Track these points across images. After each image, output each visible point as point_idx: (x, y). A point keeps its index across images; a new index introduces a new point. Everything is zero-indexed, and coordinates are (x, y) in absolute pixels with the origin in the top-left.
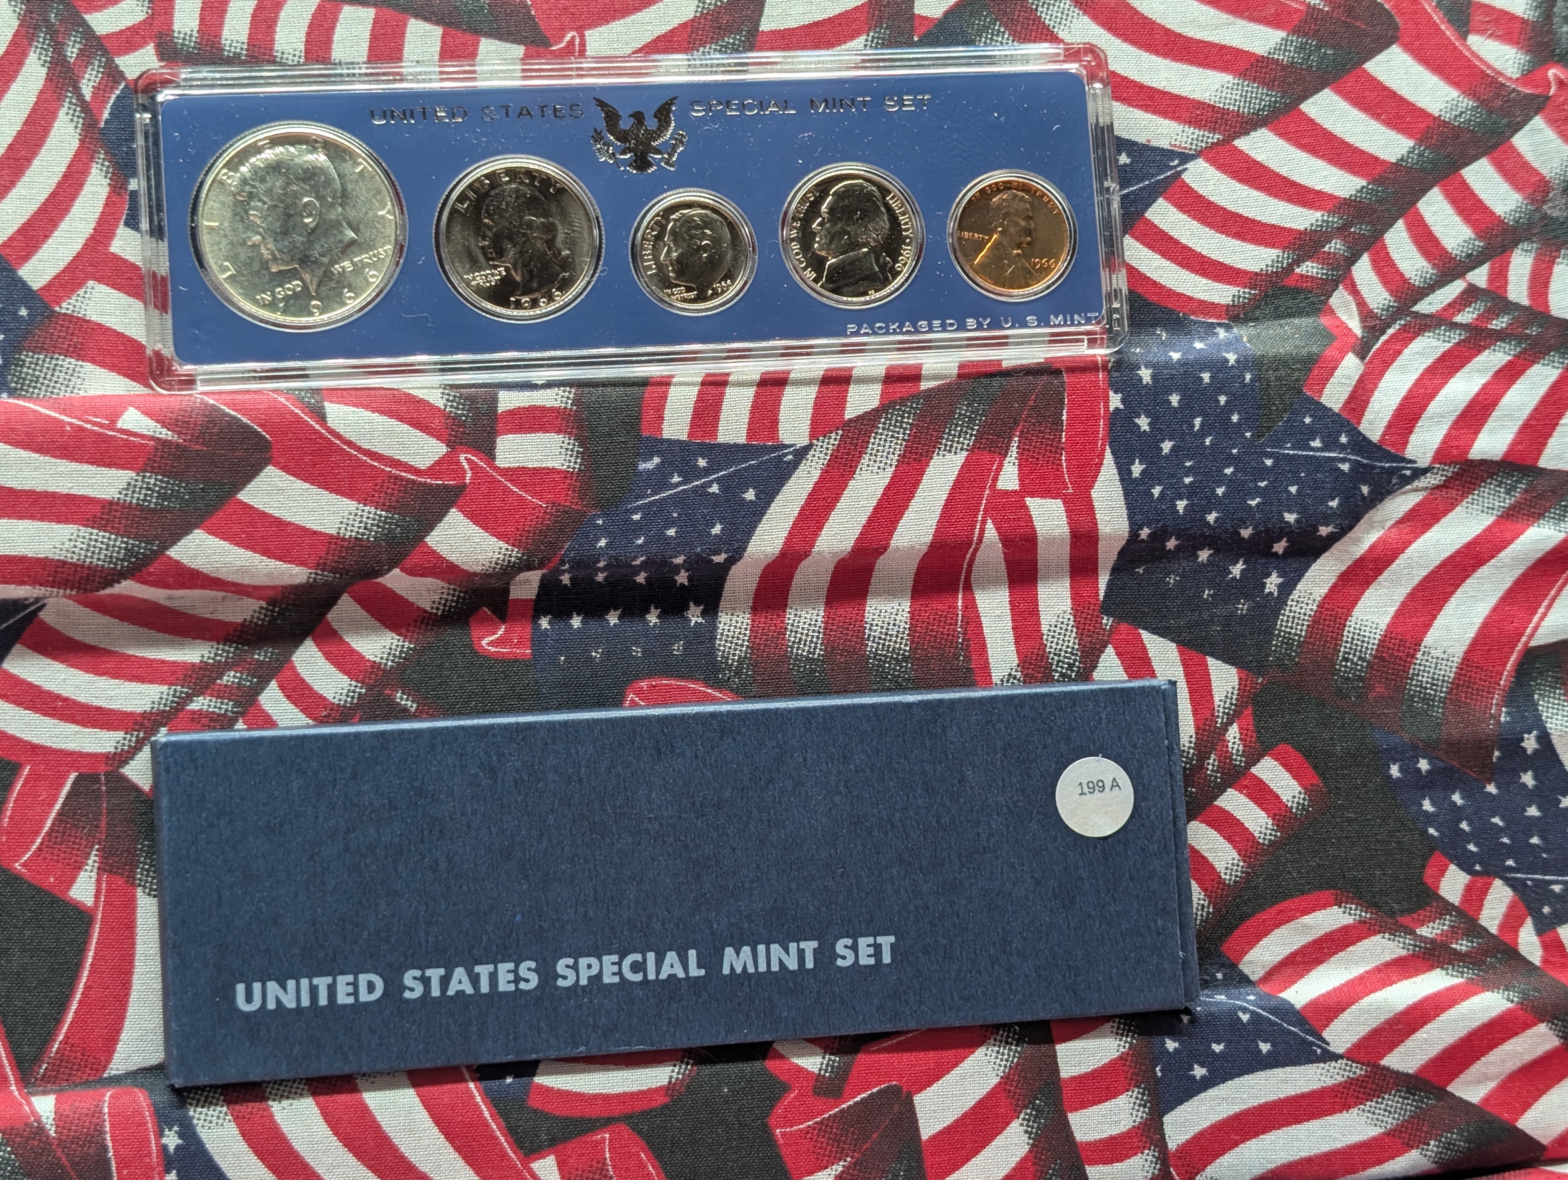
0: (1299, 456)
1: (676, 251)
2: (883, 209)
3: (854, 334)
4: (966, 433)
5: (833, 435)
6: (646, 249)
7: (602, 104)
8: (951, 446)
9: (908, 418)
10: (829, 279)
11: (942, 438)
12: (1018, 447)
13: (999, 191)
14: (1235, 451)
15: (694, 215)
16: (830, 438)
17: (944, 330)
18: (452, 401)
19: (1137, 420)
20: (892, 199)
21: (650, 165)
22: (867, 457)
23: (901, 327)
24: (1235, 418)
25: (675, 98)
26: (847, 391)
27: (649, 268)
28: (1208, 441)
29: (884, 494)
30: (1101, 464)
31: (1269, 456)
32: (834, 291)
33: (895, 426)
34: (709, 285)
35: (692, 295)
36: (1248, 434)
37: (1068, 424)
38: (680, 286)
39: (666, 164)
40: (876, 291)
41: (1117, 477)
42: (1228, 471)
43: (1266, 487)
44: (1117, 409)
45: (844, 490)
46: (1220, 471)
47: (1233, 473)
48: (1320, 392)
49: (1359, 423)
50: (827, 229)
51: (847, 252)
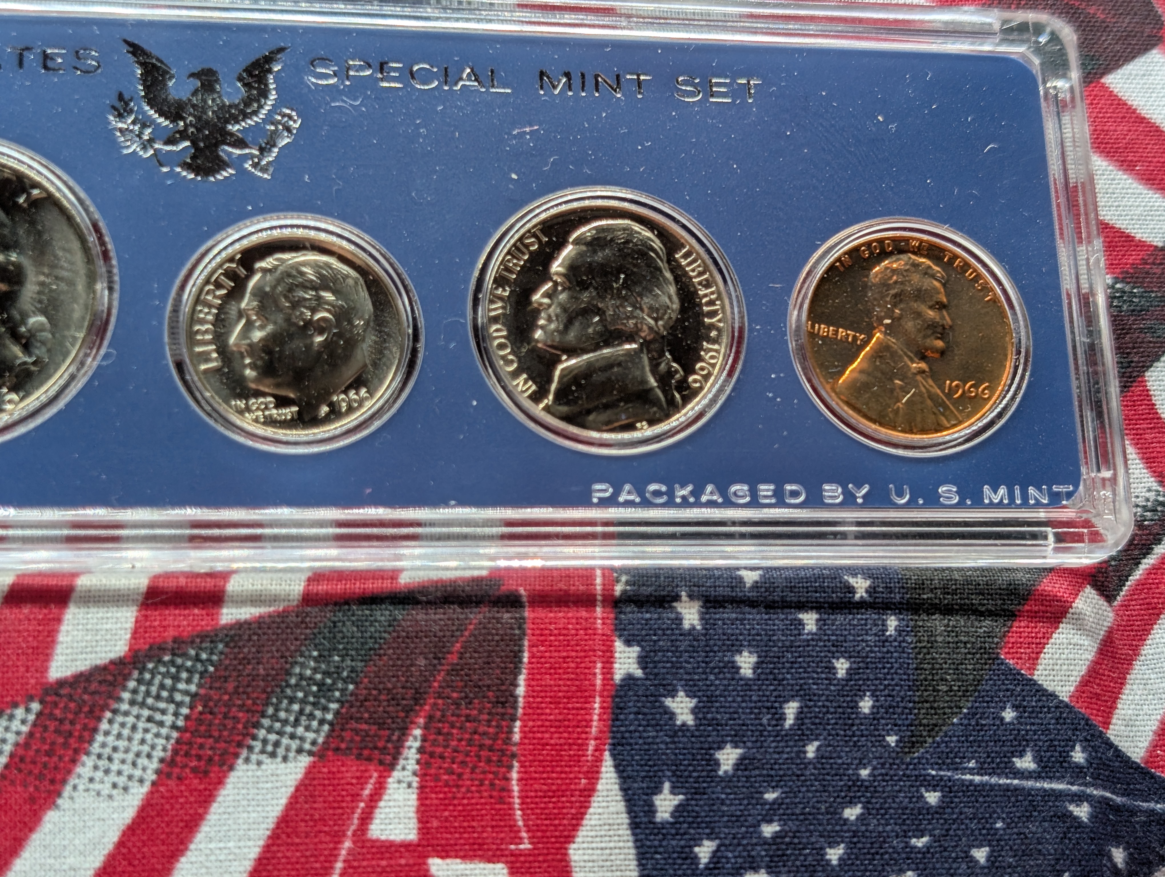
0: (992, 787)
1: (262, 328)
2: (668, 274)
4: (311, 716)
5: (20, 712)
7: (135, 50)
8: (277, 744)
9: (189, 681)
10: (561, 395)
11: (257, 725)
12: (421, 750)
14: (864, 773)
15: (302, 264)
16: (11, 717)
19: (668, 702)
21: (224, 166)
22: (89, 761)
24: (866, 705)
25: (281, 50)
26: (59, 620)
28: (811, 750)
29: (121, 844)
30: (590, 791)
31: (933, 785)
32: (568, 419)
33: (158, 697)
34: (325, 398)
36: (892, 740)
37: (528, 705)
40: (651, 423)
41: (624, 819)
42: (852, 813)
43: (928, 848)
44: (629, 678)
45: (31, 830)
46: (835, 812)
47: (861, 818)
48: (1034, 659)
49: (1107, 724)
50: (560, 304)
51: (597, 347)
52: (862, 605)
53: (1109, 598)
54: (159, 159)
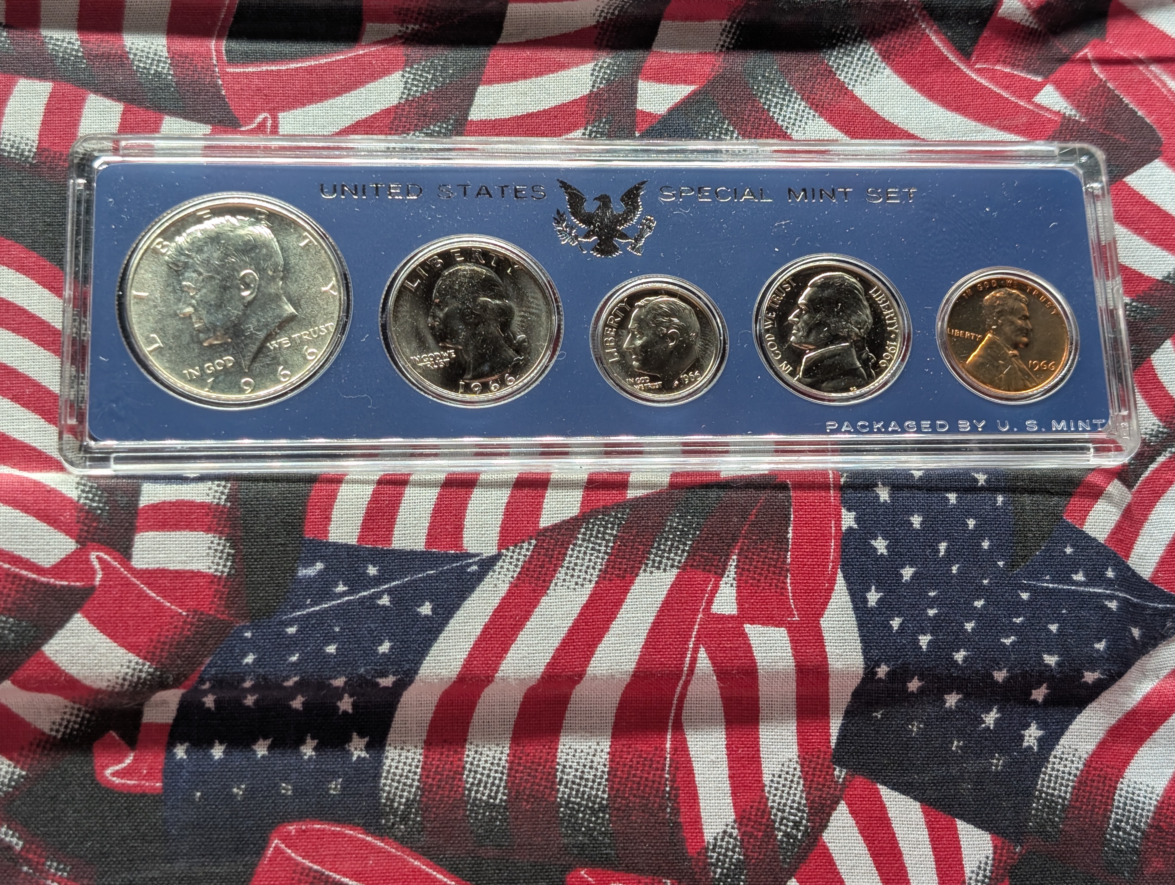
0: (1060, 590)
1: (640, 338)
2: (865, 303)
3: (833, 432)
4: (678, 548)
5: (525, 545)
6: (608, 336)
7: (564, 185)
8: (660, 562)
9: (612, 529)
10: (806, 372)
11: (650, 553)
12: (737, 567)
13: (991, 289)
14: (985, 582)
15: (661, 302)
16: (521, 548)
17: (934, 431)
18: (88, 492)
19: (873, 542)
20: (876, 292)
21: (616, 249)
22: (563, 571)
23: (886, 426)
24: (986, 544)
25: (643, 183)
26: (543, 496)
27: (611, 355)
28: (954, 569)
30: (831, 590)
31: (1025, 588)
32: (811, 385)
33: (597, 537)
34: (676, 376)
35: (657, 384)
36: (1001, 564)
37: (794, 543)
38: (644, 375)
39: (633, 249)
40: (859, 387)
41: (850, 605)
42: (979, 604)
43: (1023, 623)
44: (850, 529)
45: (535, 607)
46: (969, 603)
47: (983, 606)
48: (1083, 519)
49: (1127, 556)
50: (805, 322)
51: (826, 345)
52: (982, 489)
53: (1130, 486)
54: (581, 245)
